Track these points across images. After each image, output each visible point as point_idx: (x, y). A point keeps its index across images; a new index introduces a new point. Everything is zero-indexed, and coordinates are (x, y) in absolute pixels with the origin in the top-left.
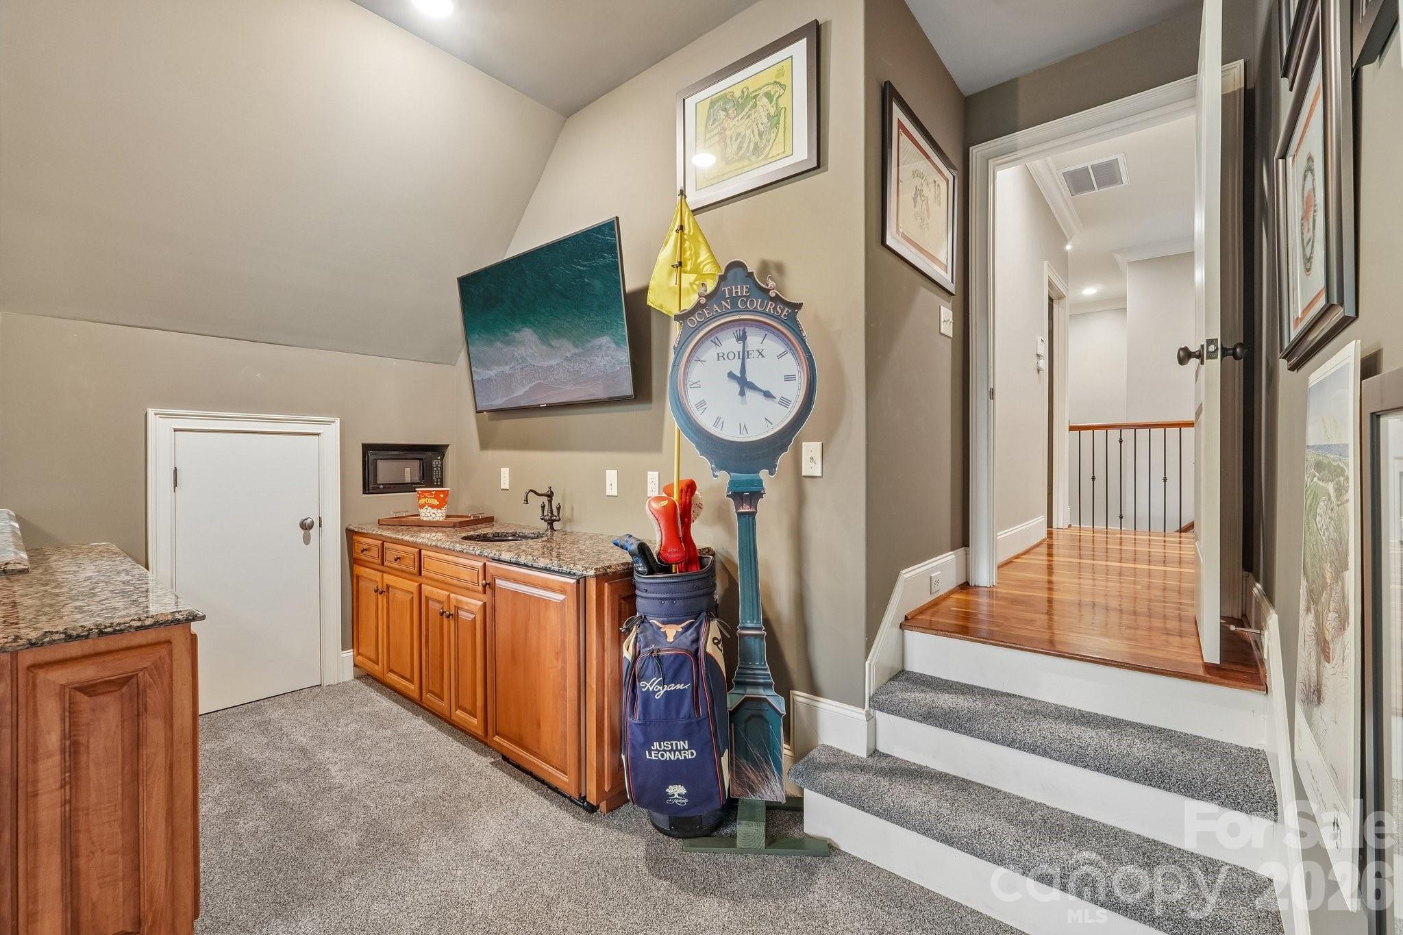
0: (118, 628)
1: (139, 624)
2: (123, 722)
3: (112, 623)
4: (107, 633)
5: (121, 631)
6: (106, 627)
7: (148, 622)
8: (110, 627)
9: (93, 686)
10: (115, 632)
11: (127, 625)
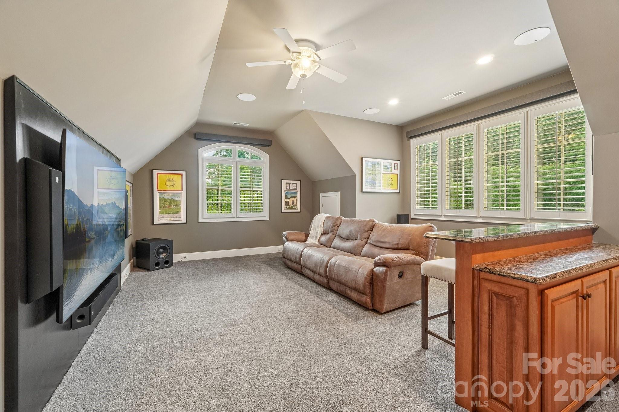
0: (505, 274)
1: (513, 275)
2: (507, 316)
3: (505, 272)
4: (501, 275)
5: (506, 276)
6: (502, 273)
7: (516, 276)
8: (503, 273)
9: (499, 295)
10: (504, 276)
11: (509, 274)
